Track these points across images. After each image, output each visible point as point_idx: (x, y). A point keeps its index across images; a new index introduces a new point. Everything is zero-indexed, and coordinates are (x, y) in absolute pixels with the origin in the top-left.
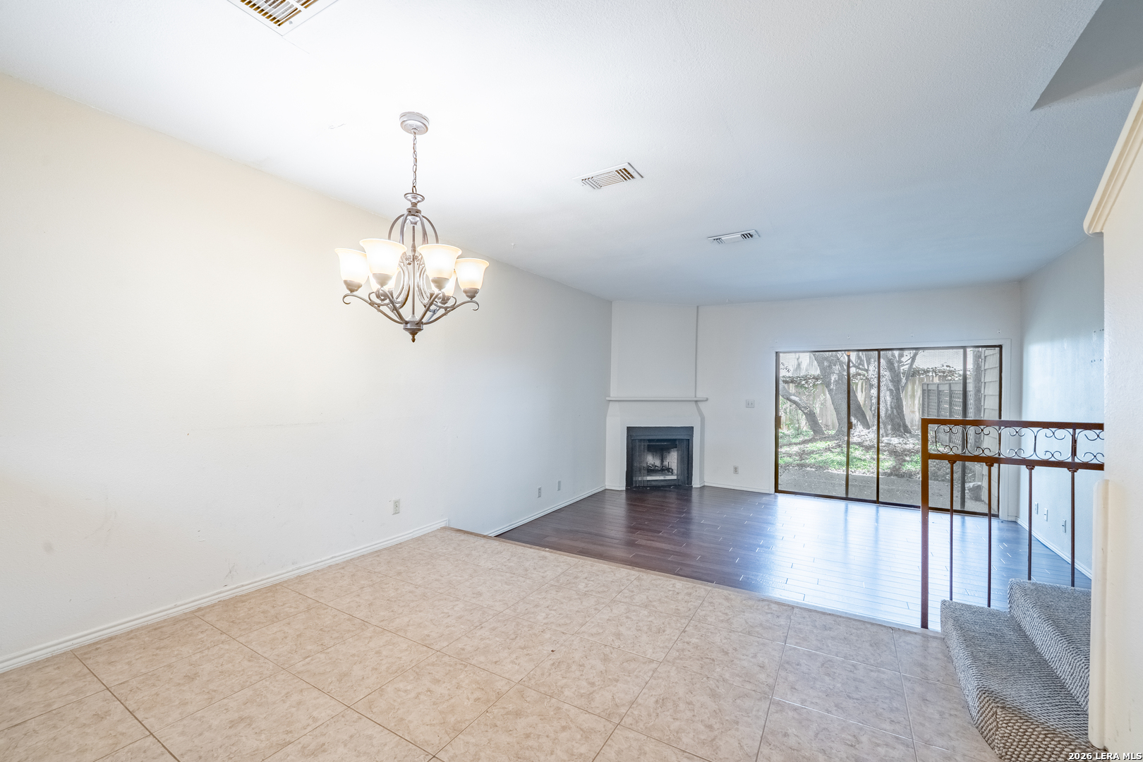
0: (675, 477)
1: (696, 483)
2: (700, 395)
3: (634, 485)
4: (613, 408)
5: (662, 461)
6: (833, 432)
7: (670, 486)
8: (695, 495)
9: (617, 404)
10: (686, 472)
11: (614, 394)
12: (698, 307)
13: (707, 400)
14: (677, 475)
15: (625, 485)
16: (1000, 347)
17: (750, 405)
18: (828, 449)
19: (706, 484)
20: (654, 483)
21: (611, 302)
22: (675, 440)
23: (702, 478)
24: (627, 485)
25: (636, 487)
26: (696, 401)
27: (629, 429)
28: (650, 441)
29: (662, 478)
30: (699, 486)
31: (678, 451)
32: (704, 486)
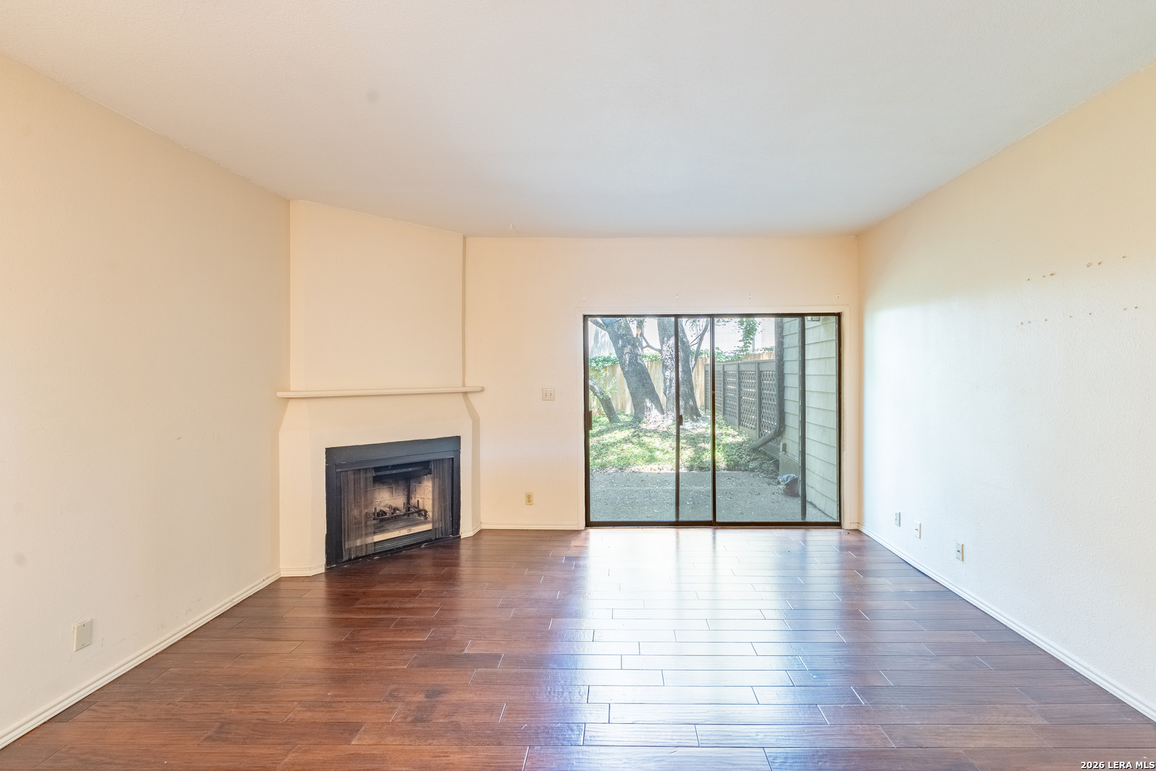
0: (428, 527)
1: (466, 530)
2: (472, 383)
3: (346, 558)
4: (295, 413)
5: (409, 498)
6: (628, 419)
7: (418, 545)
8: (465, 552)
9: (304, 404)
10: (449, 514)
11: (298, 383)
12: (465, 238)
13: (482, 390)
14: (433, 522)
15: (325, 563)
16: (839, 315)
17: (548, 396)
18: (626, 440)
19: (484, 527)
20: (388, 546)
21: (287, 202)
22: (428, 462)
23: (476, 517)
24: (328, 563)
25: (350, 560)
26: (465, 393)
27: (329, 452)
28: (376, 469)
29: (404, 532)
30: (471, 534)
31: (433, 479)
32: (481, 531)
